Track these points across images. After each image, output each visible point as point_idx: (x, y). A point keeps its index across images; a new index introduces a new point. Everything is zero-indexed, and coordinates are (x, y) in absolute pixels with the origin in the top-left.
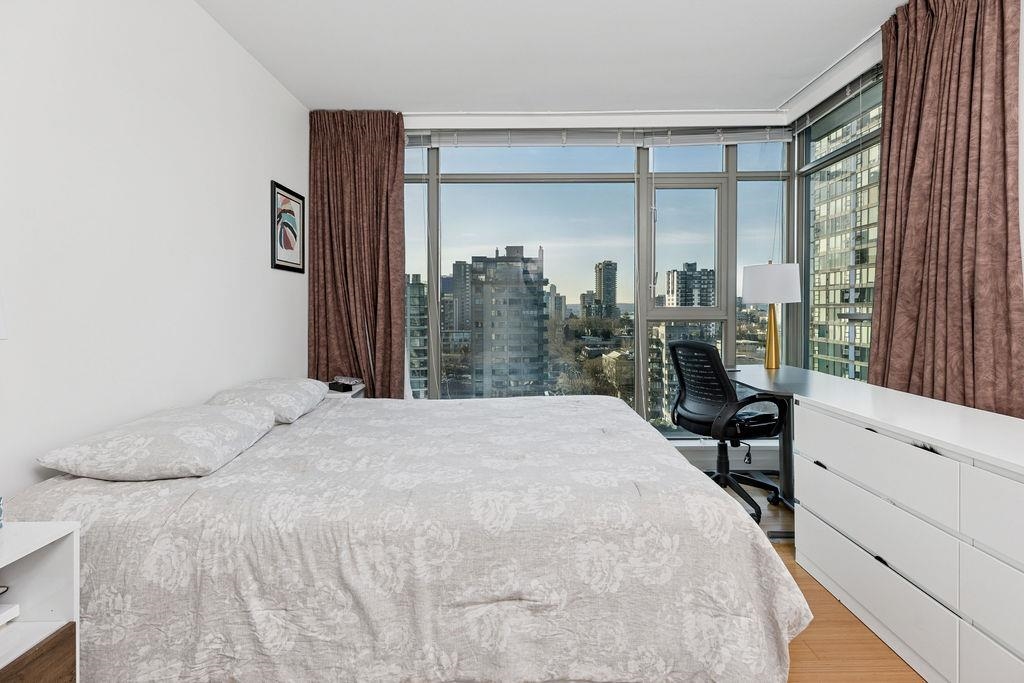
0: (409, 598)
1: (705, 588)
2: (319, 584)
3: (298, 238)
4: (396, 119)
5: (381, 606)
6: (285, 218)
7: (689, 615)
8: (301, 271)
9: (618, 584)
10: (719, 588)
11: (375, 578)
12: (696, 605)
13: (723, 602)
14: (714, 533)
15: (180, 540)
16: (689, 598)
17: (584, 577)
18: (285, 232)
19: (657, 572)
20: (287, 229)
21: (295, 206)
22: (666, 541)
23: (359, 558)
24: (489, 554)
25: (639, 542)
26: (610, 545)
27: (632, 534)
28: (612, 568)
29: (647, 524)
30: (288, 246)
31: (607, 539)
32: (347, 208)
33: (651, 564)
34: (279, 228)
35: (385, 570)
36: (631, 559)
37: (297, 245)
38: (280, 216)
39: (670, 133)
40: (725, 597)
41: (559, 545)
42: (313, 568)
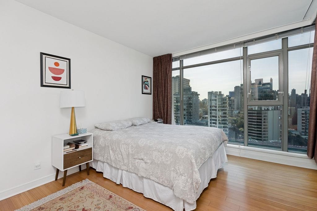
0: (128, 155)
1: (176, 167)
2: (117, 150)
3: (149, 87)
4: (170, 55)
5: (125, 156)
6: (146, 83)
7: (172, 172)
8: (151, 94)
9: (160, 162)
10: (178, 168)
11: (124, 151)
12: (174, 171)
13: (178, 171)
14: (180, 155)
15: (104, 139)
16: (173, 169)
17: (154, 158)
18: (146, 86)
19: (167, 161)
20: (146, 85)
21: (149, 80)
22: (170, 155)
23: (122, 147)
24: (139, 150)
25: (165, 154)
26: (159, 153)
27: (163, 151)
28: (159, 158)
29: (166, 150)
30: (146, 89)
31: (159, 152)
32: (160, 79)
33: (166, 159)
34: (144, 85)
35: (126, 150)
36: (163, 157)
37: (149, 89)
38: (144, 83)
39: (254, 40)
40: (179, 170)
41: (150, 151)
42: (117, 147)
